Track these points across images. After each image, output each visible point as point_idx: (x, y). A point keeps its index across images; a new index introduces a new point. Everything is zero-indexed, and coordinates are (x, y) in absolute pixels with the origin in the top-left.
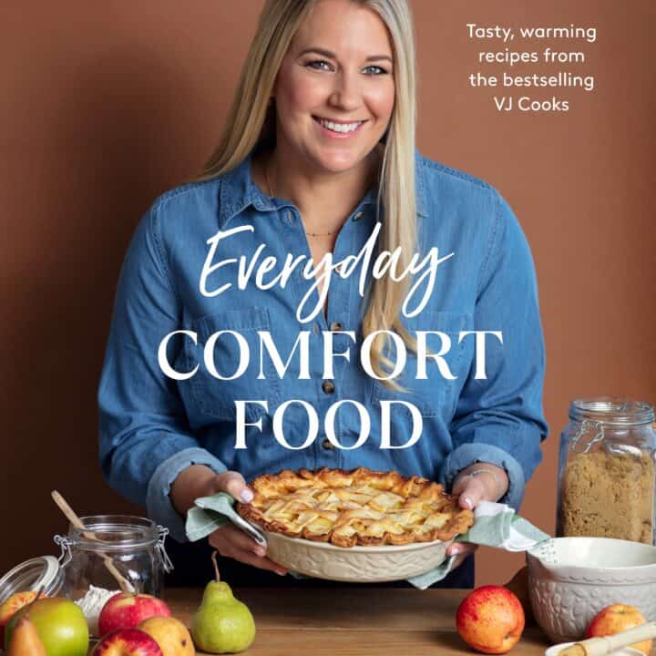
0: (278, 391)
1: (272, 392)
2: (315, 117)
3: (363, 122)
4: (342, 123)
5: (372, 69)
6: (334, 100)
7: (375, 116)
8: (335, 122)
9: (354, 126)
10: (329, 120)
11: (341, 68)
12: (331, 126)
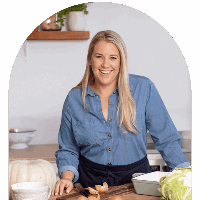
0: (97, 137)
1: (96, 138)
2: (99, 70)
3: (112, 71)
4: (105, 71)
5: (113, 58)
6: (103, 65)
7: (114, 70)
8: (104, 71)
9: (108, 72)
10: (102, 70)
11: (104, 58)
12: (103, 72)
